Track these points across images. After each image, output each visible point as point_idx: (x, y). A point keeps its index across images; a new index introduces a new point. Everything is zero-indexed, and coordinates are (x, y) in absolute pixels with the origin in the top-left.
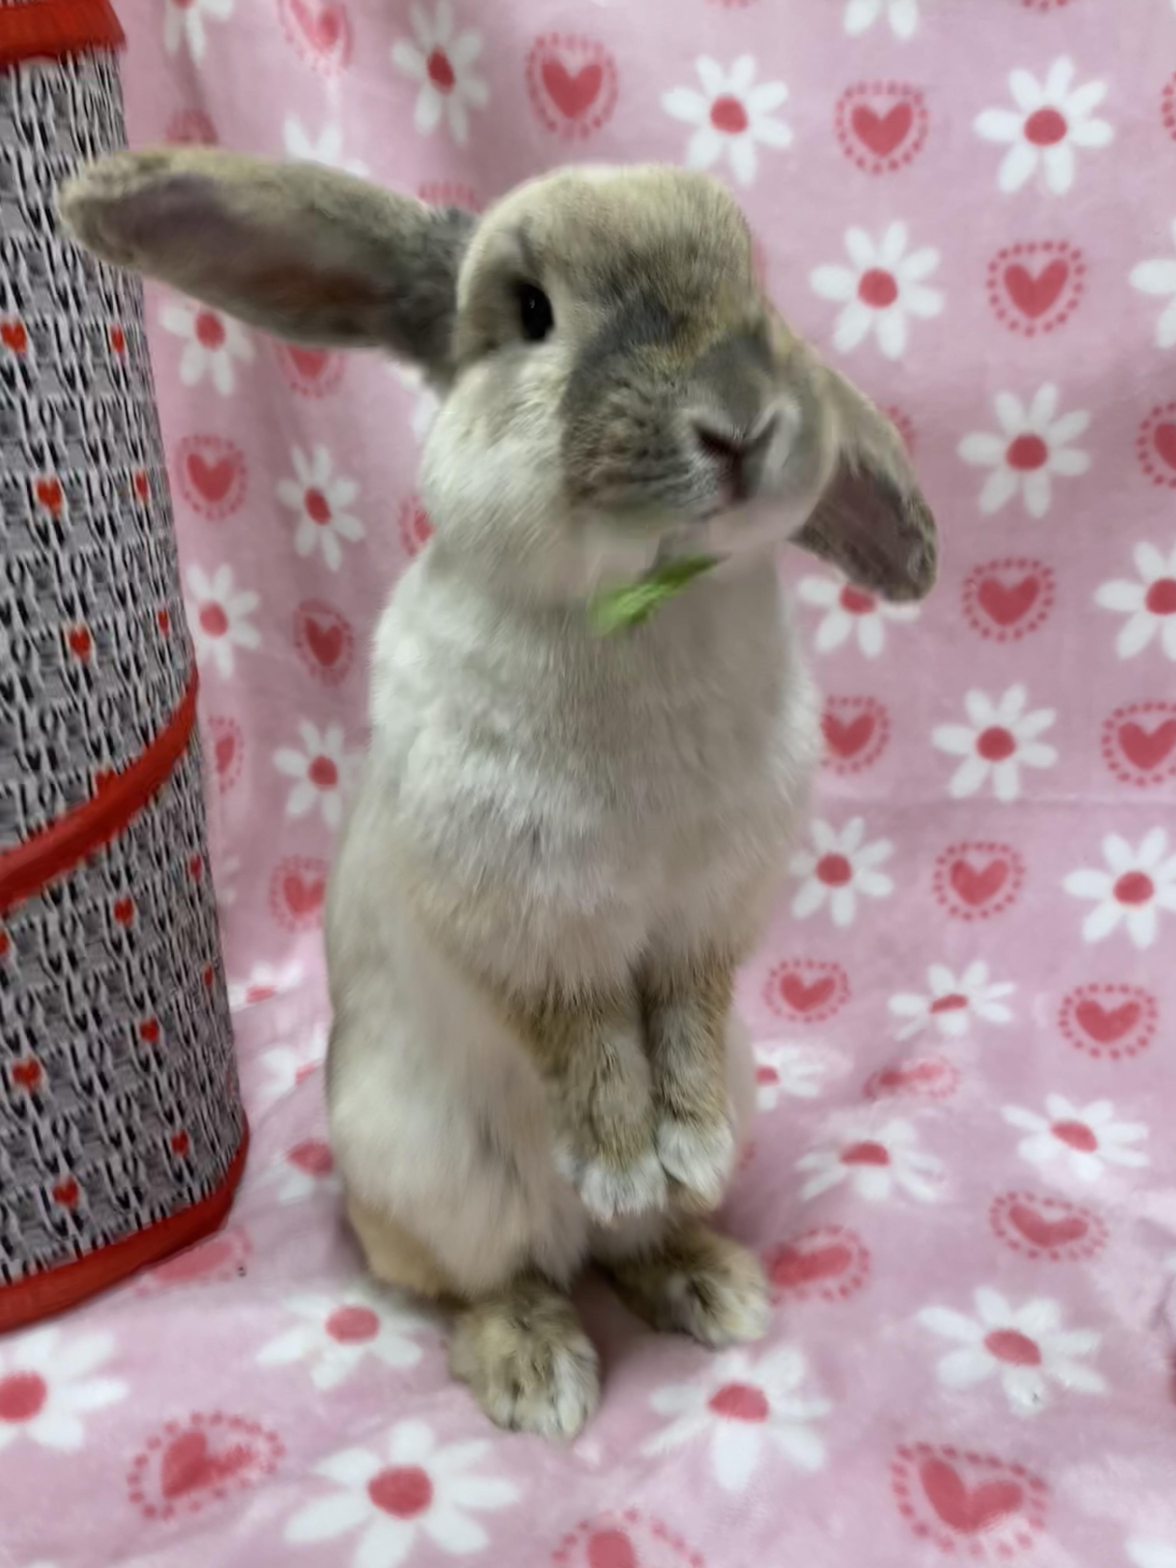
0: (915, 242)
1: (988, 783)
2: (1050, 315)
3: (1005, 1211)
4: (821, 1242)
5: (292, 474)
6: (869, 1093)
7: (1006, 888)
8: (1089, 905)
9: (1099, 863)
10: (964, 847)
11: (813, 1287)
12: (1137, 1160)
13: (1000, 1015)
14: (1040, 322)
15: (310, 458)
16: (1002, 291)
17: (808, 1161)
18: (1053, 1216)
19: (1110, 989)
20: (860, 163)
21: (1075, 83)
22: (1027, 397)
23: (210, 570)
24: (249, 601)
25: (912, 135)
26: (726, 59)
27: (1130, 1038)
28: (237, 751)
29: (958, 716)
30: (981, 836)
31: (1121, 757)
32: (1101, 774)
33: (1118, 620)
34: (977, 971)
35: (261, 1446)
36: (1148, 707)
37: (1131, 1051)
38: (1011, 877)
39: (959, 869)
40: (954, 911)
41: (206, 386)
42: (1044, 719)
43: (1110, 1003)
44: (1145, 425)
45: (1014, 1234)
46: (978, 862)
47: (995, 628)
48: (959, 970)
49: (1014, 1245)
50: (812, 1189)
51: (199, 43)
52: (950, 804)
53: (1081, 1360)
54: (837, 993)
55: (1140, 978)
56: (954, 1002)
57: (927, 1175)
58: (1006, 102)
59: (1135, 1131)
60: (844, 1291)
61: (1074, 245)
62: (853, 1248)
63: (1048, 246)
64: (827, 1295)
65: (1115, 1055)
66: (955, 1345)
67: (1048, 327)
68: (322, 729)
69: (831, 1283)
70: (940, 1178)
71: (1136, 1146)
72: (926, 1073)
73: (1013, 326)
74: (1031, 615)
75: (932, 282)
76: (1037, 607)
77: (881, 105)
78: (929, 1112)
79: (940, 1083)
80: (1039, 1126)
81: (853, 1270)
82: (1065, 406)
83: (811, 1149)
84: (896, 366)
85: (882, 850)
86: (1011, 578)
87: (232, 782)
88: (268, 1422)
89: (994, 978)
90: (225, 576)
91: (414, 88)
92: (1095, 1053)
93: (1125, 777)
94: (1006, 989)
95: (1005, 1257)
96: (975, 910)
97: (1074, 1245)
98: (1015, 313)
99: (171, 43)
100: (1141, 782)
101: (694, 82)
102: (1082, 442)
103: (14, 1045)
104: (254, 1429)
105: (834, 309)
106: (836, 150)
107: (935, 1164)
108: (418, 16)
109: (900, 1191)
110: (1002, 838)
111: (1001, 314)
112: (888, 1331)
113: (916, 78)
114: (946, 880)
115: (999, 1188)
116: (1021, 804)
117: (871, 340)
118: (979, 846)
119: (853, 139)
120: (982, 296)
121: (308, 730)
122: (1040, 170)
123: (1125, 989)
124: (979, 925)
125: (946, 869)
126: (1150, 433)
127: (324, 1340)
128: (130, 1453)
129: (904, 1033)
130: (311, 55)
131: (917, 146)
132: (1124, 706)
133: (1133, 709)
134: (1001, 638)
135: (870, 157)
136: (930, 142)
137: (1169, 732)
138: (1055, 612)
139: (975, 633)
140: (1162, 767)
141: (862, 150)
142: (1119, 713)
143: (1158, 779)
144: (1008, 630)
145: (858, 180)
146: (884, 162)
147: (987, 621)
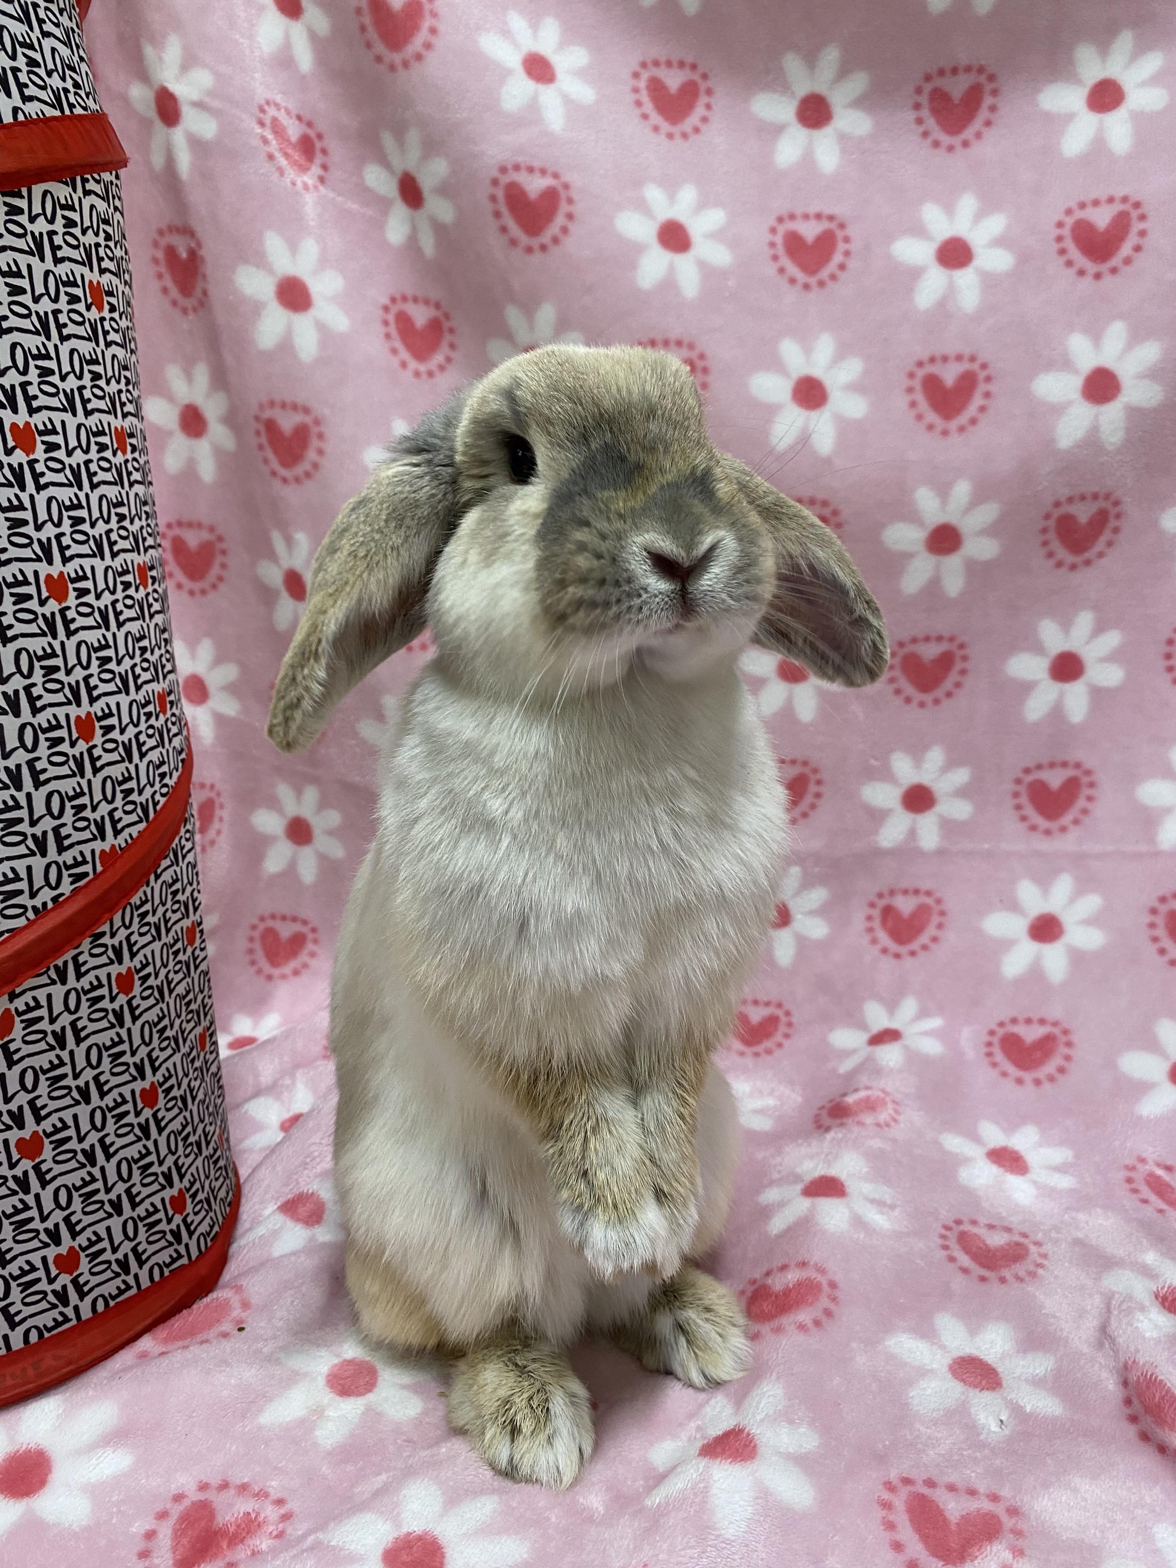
0: (841, 354)
1: (912, 833)
2: (963, 419)
3: (952, 1236)
4: (792, 1277)
5: (272, 556)
6: (820, 1126)
7: (931, 931)
8: (1006, 944)
9: (1014, 906)
10: (892, 893)
11: (788, 1321)
12: (1065, 1182)
13: (932, 1047)
14: (954, 425)
15: (289, 541)
16: (919, 397)
17: (771, 1195)
18: (996, 1240)
19: (1029, 1021)
20: (792, 281)
21: (980, 216)
22: (943, 491)
23: (192, 645)
24: (229, 672)
25: (837, 258)
26: (671, 186)
27: (1050, 1068)
28: (218, 812)
29: (885, 774)
30: (905, 884)
31: (1030, 811)
32: (1012, 826)
33: (1026, 688)
34: (909, 1006)
35: (270, 1512)
36: (1052, 765)
37: (1051, 1079)
38: (935, 919)
39: (888, 912)
40: (884, 951)
41: (190, 473)
42: (961, 776)
43: (1031, 1034)
44: (1047, 516)
45: (965, 1260)
46: (905, 905)
47: (918, 696)
48: (892, 1006)
49: (965, 1271)
50: (777, 1224)
51: (184, 161)
52: (879, 853)
53: (1037, 1382)
54: (782, 1029)
55: (1055, 1011)
56: (887, 1036)
57: (880, 1204)
58: (919, 231)
59: (1060, 1155)
60: (817, 1323)
61: (983, 357)
62: (823, 1280)
63: (959, 358)
64: (802, 1327)
65: (1037, 1082)
66: (923, 1372)
67: (962, 429)
68: (299, 792)
69: (804, 1316)
70: (892, 1207)
71: (1061, 1169)
72: (870, 1105)
73: (930, 427)
74: (948, 684)
75: (856, 387)
76: (953, 677)
77: (810, 231)
78: (876, 1143)
79: (883, 1116)
80: (976, 1152)
81: (824, 1302)
82: (978, 498)
83: (772, 1183)
84: (828, 461)
85: (818, 896)
86: (930, 652)
87: (212, 843)
88: (274, 1486)
89: (923, 1013)
90: (206, 649)
91: (384, 204)
92: (1019, 1081)
93: (1033, 828)
94: (935, 1023)
95: (959, 1283)
96: (903, 950)
97: (1020, 1269)
98: (932, 417)
99: (158, 161)
100: (1048, 832)
101: (643, 207)
102: (991, 531)
103: (18, 1120)
104: (262, 1495)
105: (771, 410)
106: (771, 269)
107: (886, 1193)
108: (388, 140)
109: (858, 1222)
110: (925, 884)
111: (919, 417)
112: (861, 1360)
113: (839, 209)
114: (877, 924)
115: (946, 1215)
116: (941, 853)
117: (804, 439)
118: (905, 892)
119: (785, 261)
120: (901, 401)
121: (284, 791)
122: (951, 290)
123: (1042, 1022)
124: (908, 963)
125: (876, 913)
126: (1051, 523)
127: (326, 1396)
128: (139, 1527)
129: (845, 1067)
130: (291, 174)
131: (842, 267)
132: (1031, 764)
133: (1039, 767)
134: (922, 705)
135: (800, 276)
136: (853, 264)
137: (1071, 787)
138: (969, 681)
139: (898, 701)
140: (1067, 819)
141: (793, 270)
142: (1027, 771)
143: (1063, 829)
144: (928, 698)
145: (791, 296)
146: (813, 280)
147: (909, 690)
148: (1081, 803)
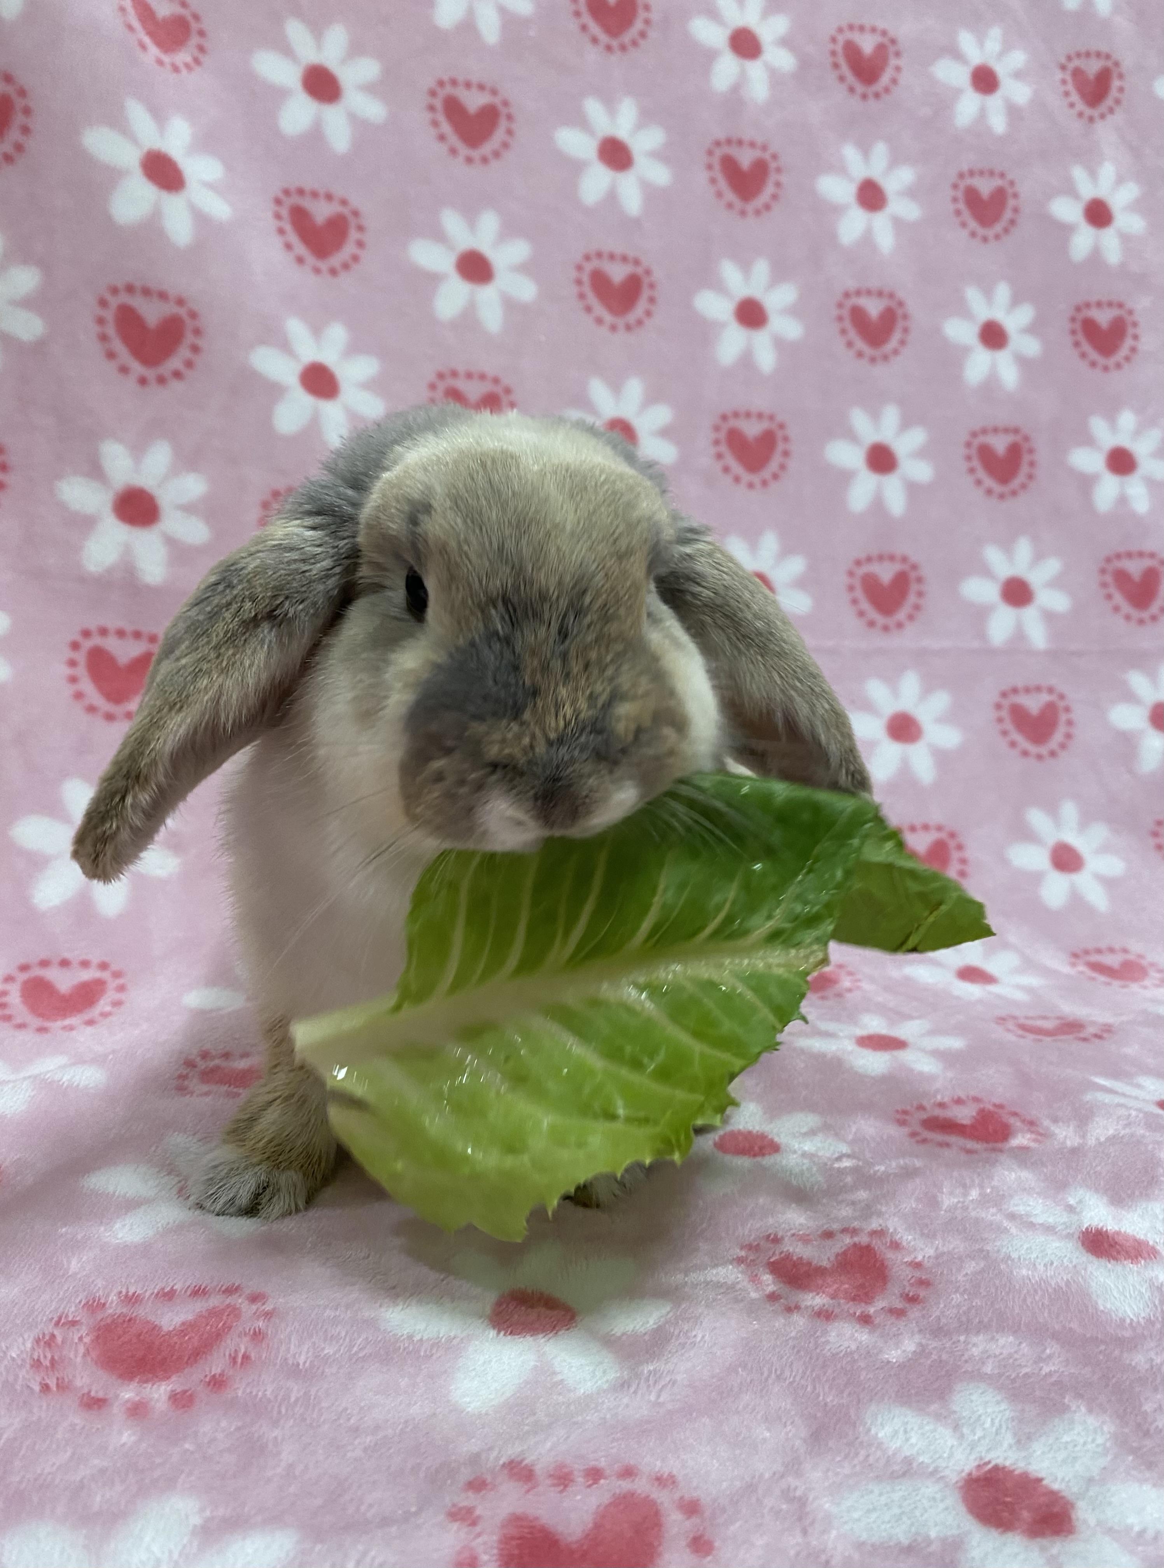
9: (865, 704)
16: (718, 175)
20: (594, 40)
31: (866, 606)
32: (851, 621)
33: (846, 476)
36: (881, 558)
42: (797, 566)
47: (746, 477)
74: (773, 465)
76: (777, 458)
86: (752, 429)
93: (872, 624)
100: (886, 629)
105: (577, 166)
106: (573, 25)
111: (719, 194)
119: (587, 19)
131: (643, 35)
132: (862, 555)
133: (869, 559)
134: (751, 486)
135: (603, 38)
136: (653, 34)
137: (902, 583)
138: (793, 464)
139: (728, 480)
140: (901, 615)
141: (595, 28)
142: (858, 563)
143: (900, 625)
144: (756, 479)
145: (593, 55)
146: (615, 43)
147: (737, 468)
148: (912, 599)
